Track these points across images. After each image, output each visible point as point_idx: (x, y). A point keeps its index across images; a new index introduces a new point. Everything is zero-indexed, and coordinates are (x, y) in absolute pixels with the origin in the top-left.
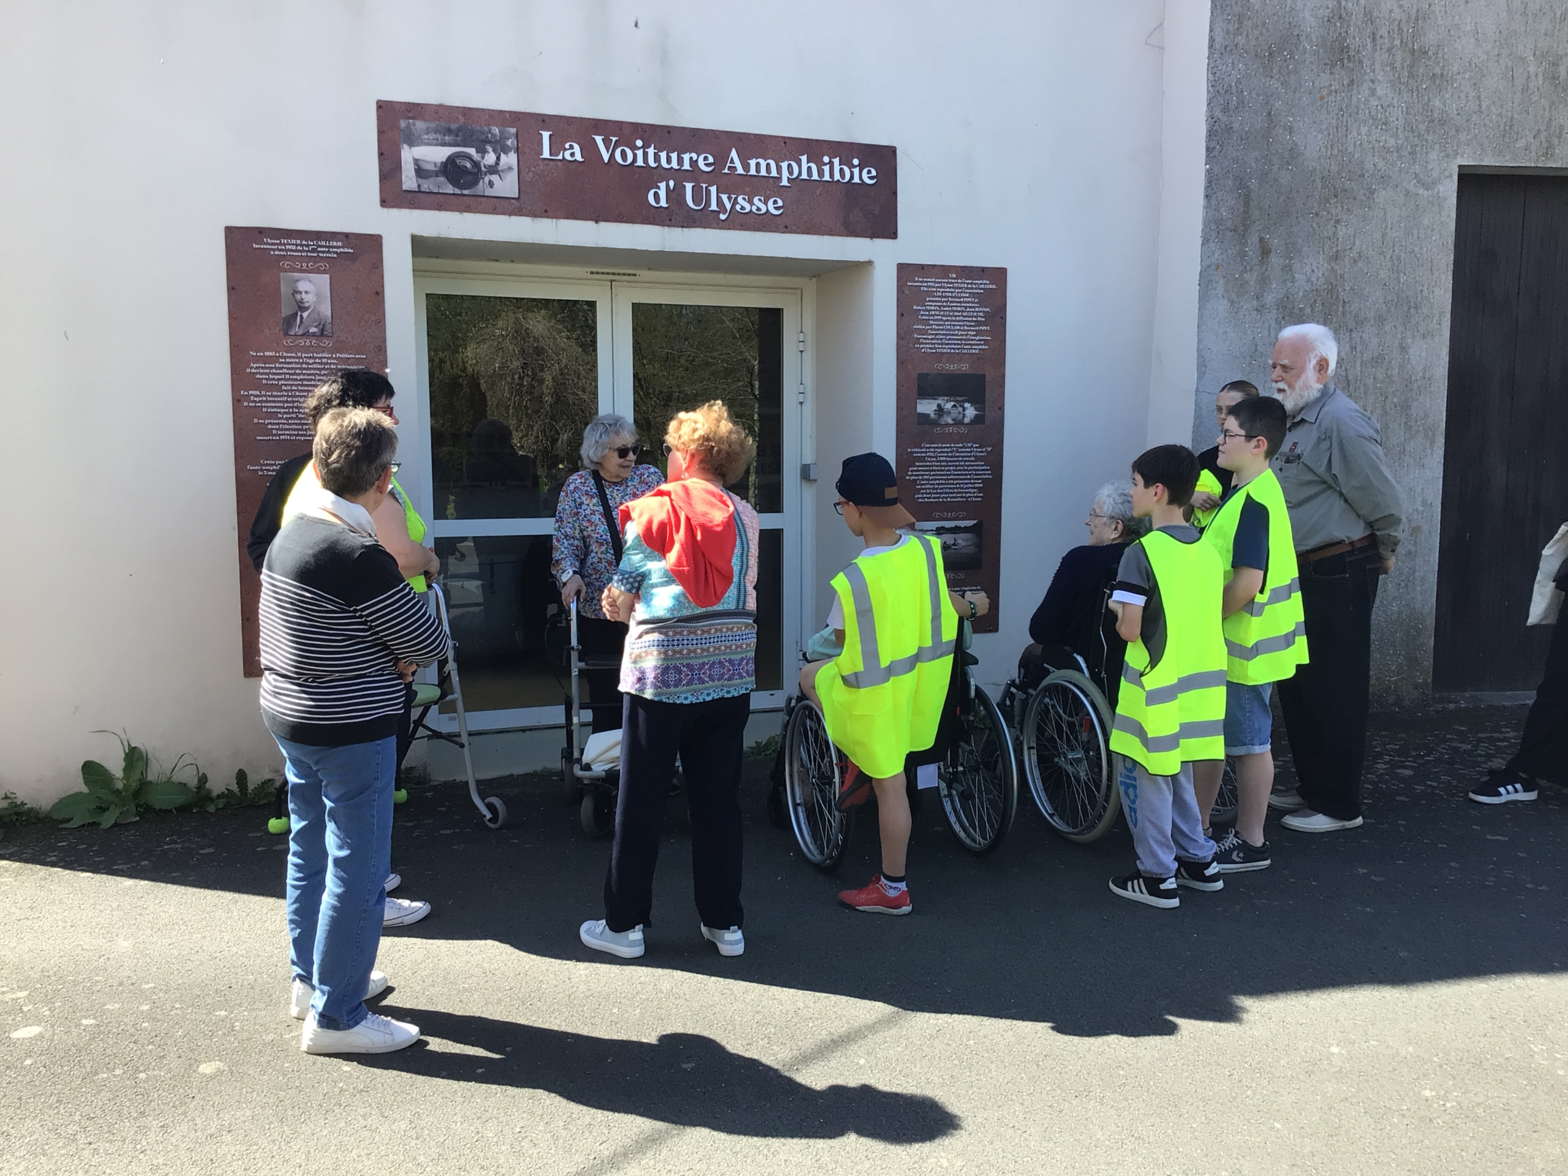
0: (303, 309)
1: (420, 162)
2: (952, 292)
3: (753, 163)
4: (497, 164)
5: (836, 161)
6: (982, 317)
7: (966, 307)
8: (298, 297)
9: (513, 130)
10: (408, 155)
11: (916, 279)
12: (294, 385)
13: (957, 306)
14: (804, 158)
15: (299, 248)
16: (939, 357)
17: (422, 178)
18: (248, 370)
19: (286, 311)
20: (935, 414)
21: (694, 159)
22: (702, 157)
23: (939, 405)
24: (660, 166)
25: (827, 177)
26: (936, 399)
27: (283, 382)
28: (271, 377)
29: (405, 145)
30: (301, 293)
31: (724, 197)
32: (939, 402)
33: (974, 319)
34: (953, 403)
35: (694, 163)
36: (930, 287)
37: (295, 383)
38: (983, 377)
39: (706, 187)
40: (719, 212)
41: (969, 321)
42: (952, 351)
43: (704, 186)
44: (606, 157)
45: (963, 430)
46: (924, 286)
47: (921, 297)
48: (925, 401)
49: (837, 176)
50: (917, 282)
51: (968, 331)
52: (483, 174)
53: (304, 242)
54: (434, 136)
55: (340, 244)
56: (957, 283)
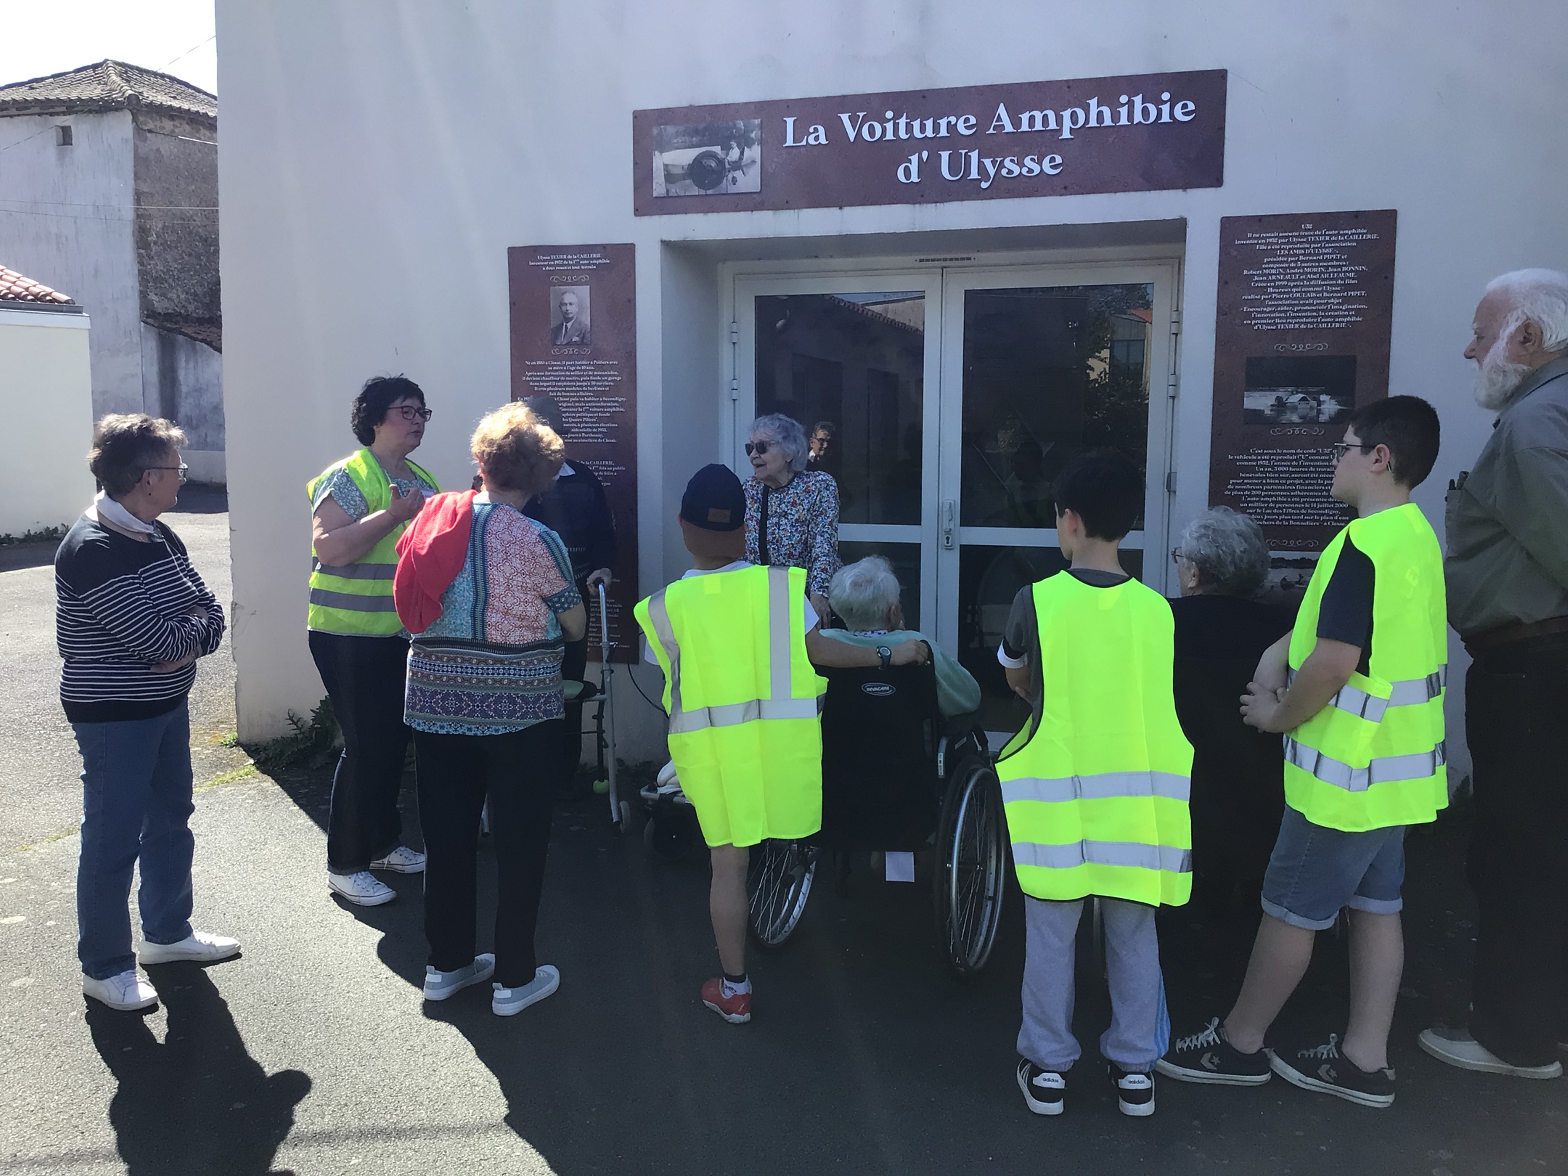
0: (568, 320)
1: (670, 168)
2: (1304, 249)
3: (1025, 117)
4: (741, 158)
5: (1138, 100)
6: (1353, 279)
7: (1327, 267)
8: (564, 308)
9: (757, 121)
10: (660, 160)
11: (1250, 235)
12: (558, 391)
13: (1312, 267)
14: (1093, 102)
15: (565, 262)
16: (1281, 335)
17: (670, 183)
18: (524, 378)
19: (554, 324)
20: (1271, 410)
21: (952, 123)
22: (962, 119)
23: (1278, 399)
24: (912, 136)
25: (1124, 121)
26: (1274, 391)
27: (551, 389)
28: (541, 384)
29: (656, 152)
30: (566, 304)
31: (988, 162)
32: (1280, 394)
33: (1339, 282)
34: (1301, 396)
35: (951, 127)
36: (1272, 244)
37: (560, 389)
38: (1353, 359)
39: (966, 153)
40: (980, 181)
41: (1331, 285)
42: (1303, 326)
43: (963, 152)
44: (852, 135)
45: (1317, 431)
46: (1261, 244)
47: (1255, 258)
48: (1256, 394)
49: (1138, 118)
50: (1250, 239)
51: (1329, 298)
52: (727, 170)
53: (569, 257)
54: (683, 139)
55: (599, 256)
56: (1314, 235)
